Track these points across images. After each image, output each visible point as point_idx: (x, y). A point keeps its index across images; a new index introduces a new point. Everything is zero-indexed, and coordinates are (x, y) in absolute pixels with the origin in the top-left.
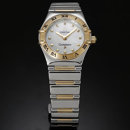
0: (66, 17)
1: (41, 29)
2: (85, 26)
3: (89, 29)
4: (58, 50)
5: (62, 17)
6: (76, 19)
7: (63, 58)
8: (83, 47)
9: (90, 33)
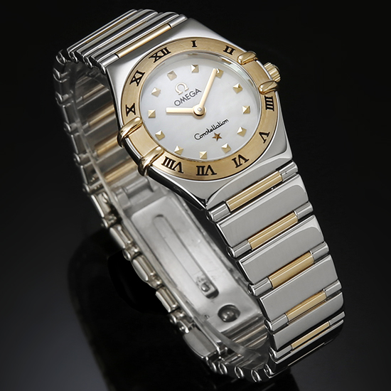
0: (165, 54)
2: (230, 49)
3: (245, 51)
5: (156, 60)
6: (194, 46)
7: (237, 166)
8: (267, 108)
9: (256, 60)
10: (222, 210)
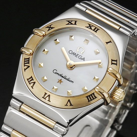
0: (94, 30)
1: (40, 28)
2: (115, 62)
4: (45, 78)
5: (87, 27)
6: (107, 43)
7: (43, 97)
8: (87, 97)
9: (116, 80)
10: (18, 104)
